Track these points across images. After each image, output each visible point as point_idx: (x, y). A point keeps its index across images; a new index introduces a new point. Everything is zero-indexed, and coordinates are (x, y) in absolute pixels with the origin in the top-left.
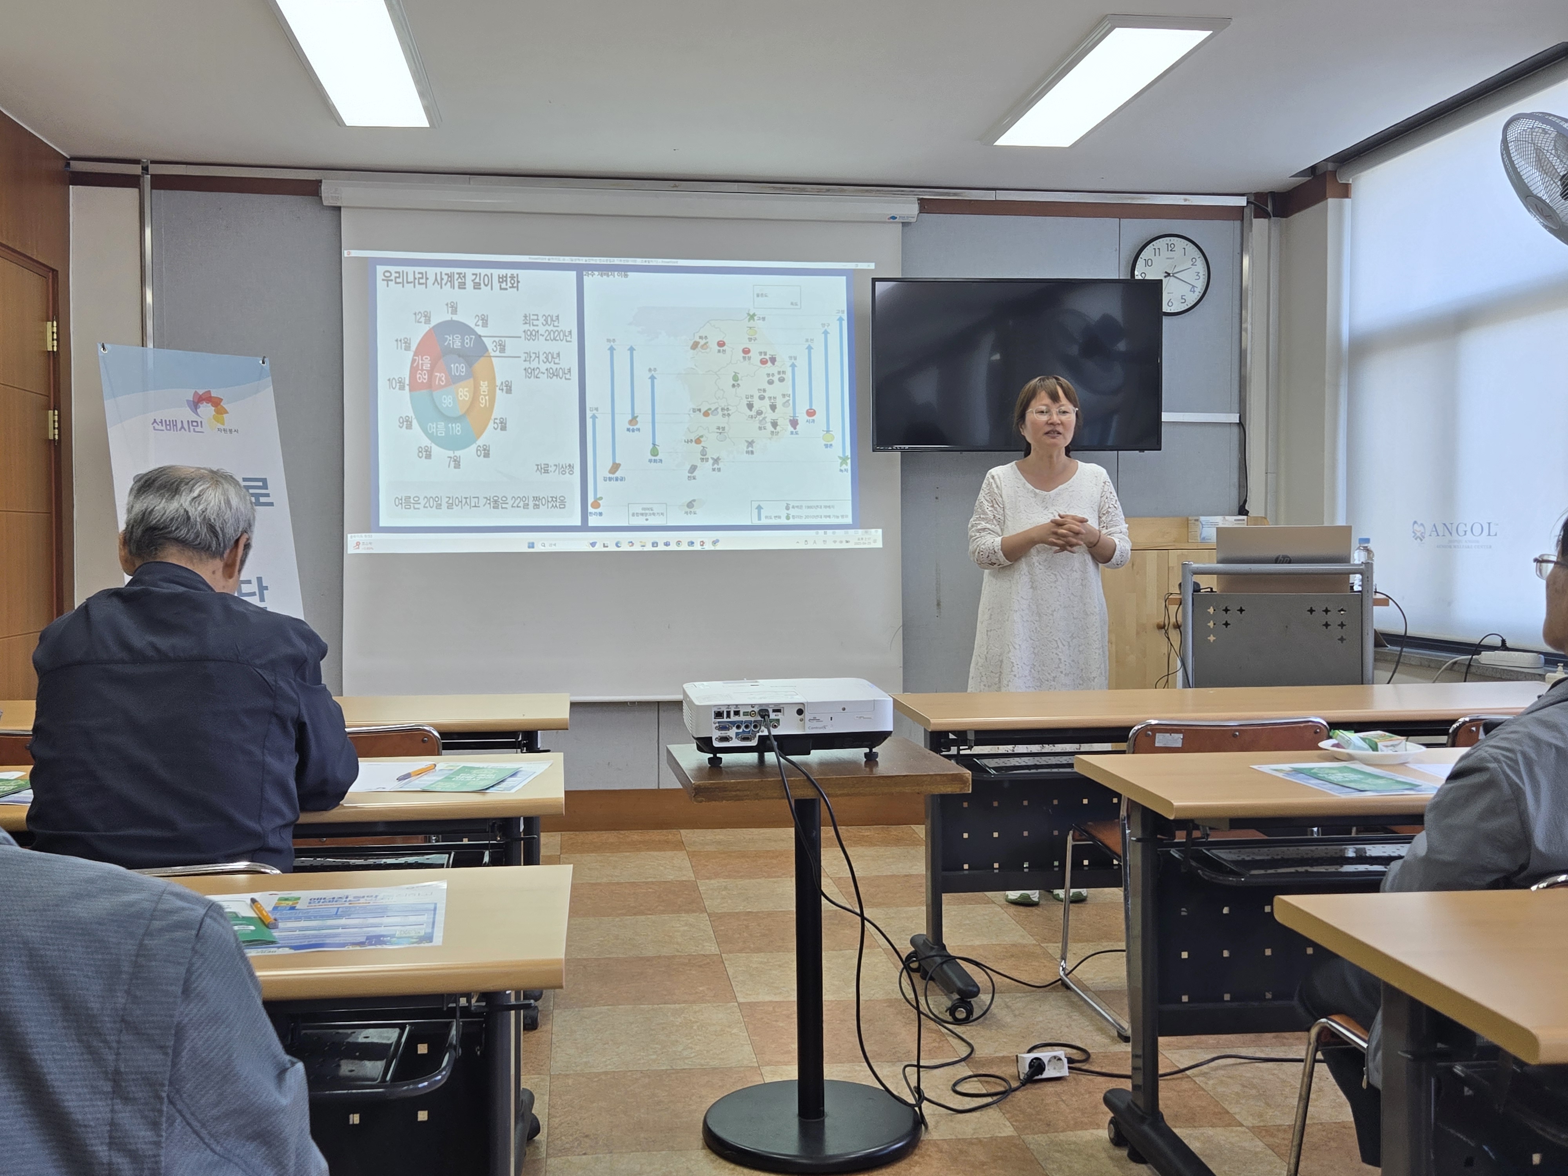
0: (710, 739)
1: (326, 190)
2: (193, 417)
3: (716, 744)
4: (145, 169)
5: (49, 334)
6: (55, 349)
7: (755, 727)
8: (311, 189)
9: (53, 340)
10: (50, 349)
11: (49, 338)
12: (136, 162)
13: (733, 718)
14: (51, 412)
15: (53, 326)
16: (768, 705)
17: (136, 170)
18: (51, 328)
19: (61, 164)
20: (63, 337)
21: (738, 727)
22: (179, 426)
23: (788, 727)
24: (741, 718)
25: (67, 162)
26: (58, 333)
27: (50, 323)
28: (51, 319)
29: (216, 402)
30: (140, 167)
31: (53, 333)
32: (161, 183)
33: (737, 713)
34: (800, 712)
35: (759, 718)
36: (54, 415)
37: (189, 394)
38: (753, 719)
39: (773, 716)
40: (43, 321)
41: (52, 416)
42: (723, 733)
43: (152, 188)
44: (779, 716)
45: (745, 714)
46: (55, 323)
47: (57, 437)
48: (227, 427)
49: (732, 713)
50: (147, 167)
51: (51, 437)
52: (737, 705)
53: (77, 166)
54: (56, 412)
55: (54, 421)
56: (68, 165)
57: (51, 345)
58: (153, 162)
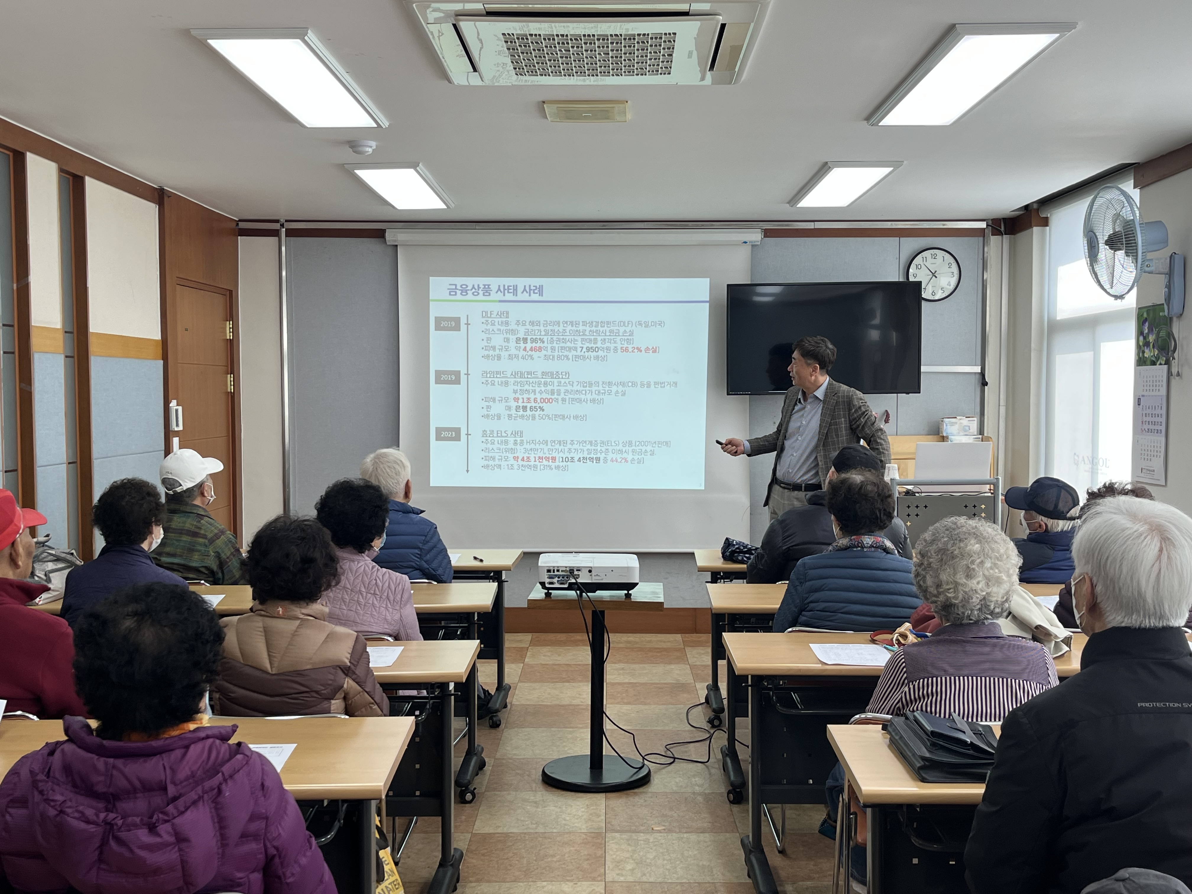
0: (544, 583)
1: (388, 235)
3: (547, 586)
4: (282, 226)
5: (228, 329)
6: (231, 338)
7: (567, 578)
8: (380, 234)
9: (230, 332)
10: (228, 338)
11: (228, 332)
12: (277, 221)
13: (556, 573)
14: (229, 375)
15: (230, 324)
16: (574, 567)
17: (276, 226)
18: (229, 325)
19: (235, 224)
20: (235, 330)
21: (559, 578)
23: (584, 578)
24: (560, 573)
25: (237, 223)
26: (233, 328)
27: (228, 322)
28: (229, 319)
30: (279, 224)
31: (230, 328)
32: (291, 233)
33: (558, 571)
34: (590, 571)
35: (569, 574)
36: (231, 377)
38: (566, 574)
39: (576, 573)
40: (224, 321)
41: (230, 378)
42: (551, 580)
43: (286, 236)
44: (580, 573)
45: (562, 571)
46: (231, 322)
47: (232, 391)
49: (556, 571)
50: (283, 224)
51: (229, 390)
52: (558, 567)
53: (242, 225)
54: (232, 375)
55: (231, 381)
56: (237, 224)
57: (229, 336)
58: (286, 221)
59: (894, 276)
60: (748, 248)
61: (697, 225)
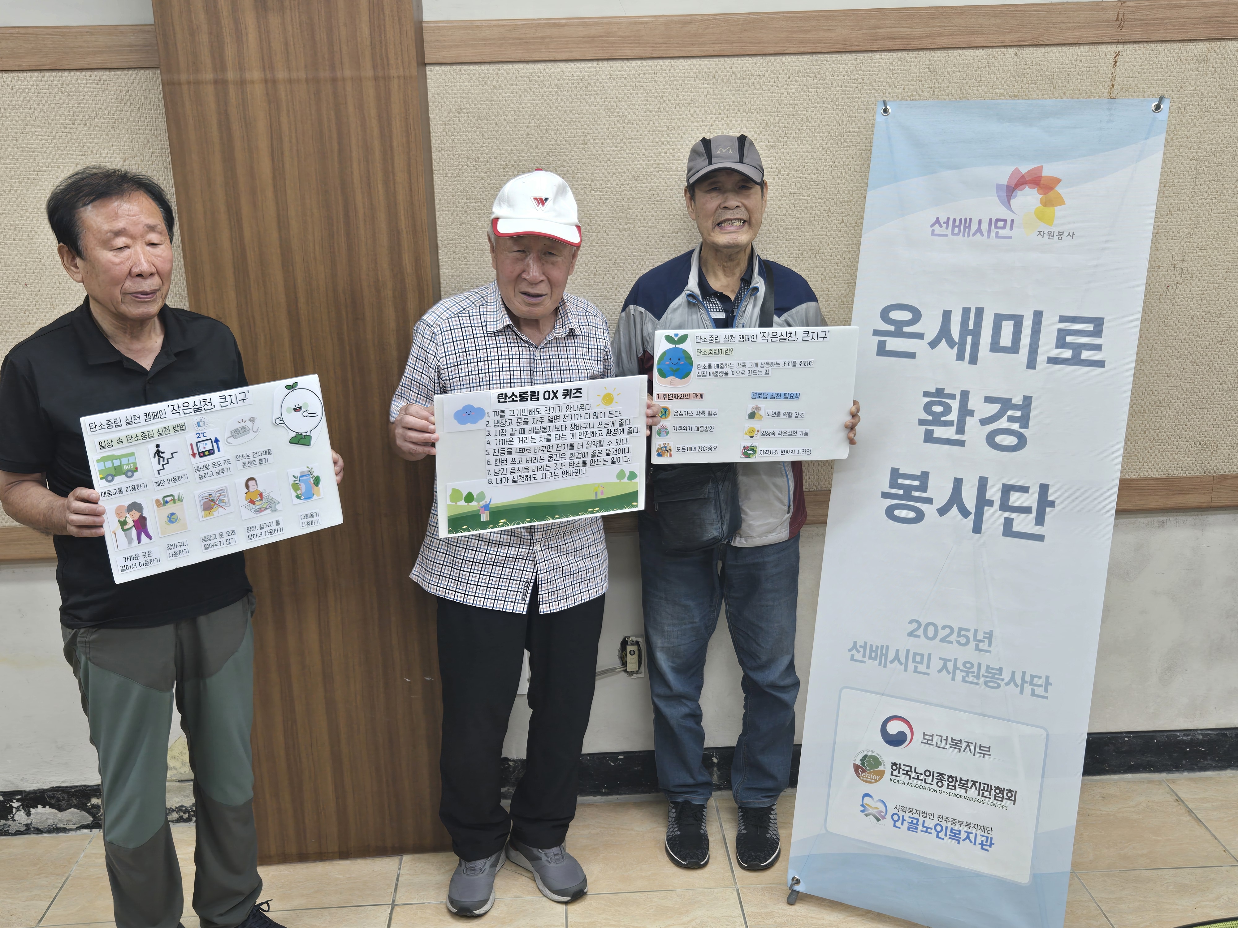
22: (974, 228)
29: (1047, 186)
37: (1003, 175)
48: (1056, 228)
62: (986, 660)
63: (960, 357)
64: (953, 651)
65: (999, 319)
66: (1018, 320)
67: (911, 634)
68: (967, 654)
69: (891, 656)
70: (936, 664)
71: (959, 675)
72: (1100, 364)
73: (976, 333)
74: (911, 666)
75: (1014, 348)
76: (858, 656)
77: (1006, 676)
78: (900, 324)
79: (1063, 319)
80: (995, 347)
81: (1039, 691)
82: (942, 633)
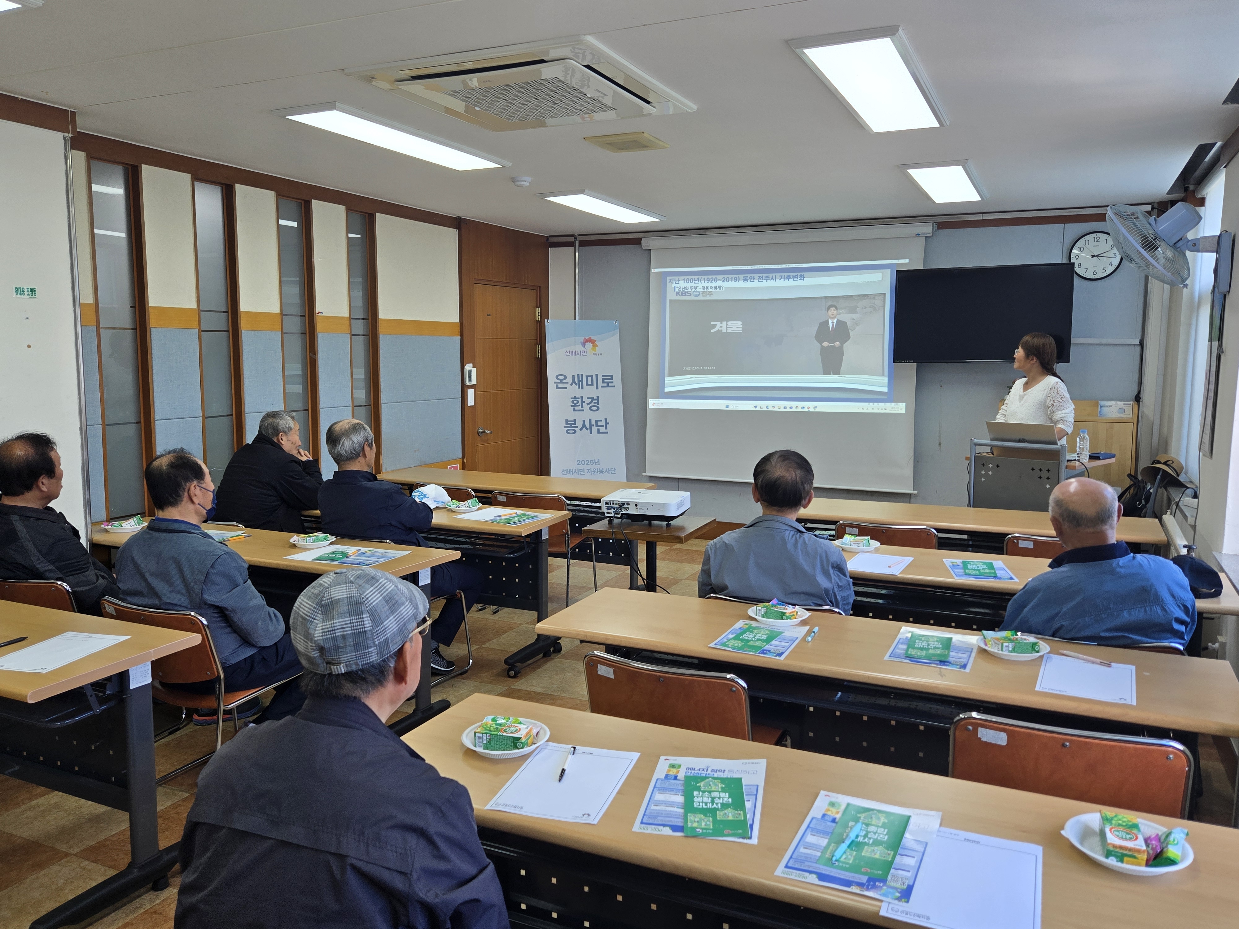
1: (643, 242)
2: (583, 349)
6: (539, 320)
8: (638, 241)
11: (537, 315)
12: (571, 236)
14: (537, 346)
15: (540, 309)
19: (545, 240)
20: (542, 314)
22: (577, 353)
27: (537, 309)
29: (593, 342)
30: (574, 238)
32: (581, 244)
37: (582, 339)
40: (534, 308)
43: (579, 247)
47: (540, 356)
48: (597, 352)
51: (537, 357)
53: (551, 240)
54: (540, 347)
55: (539, 350)
56: (548, 239)
58: (578, 235)
59: (1058, 259)
60: (923, 239)
61: (879, 222)
62: (599, 467)
63: (579, 388)
64: (589, 467)
65: (587, 377)
66: (592, 377)
67: (578, 464)
68: (594, 466)
69: (574, 471)
70: (586, 471)
71: (592, 473)
72: (614, 386)
73: (582, 381)
74: (579, 473)
75: (592, 384)
76: (565, 473)
77: (605, 470)
78: (561, 380)
79: (603, 376)
80: (587, 384)
81: (613, 472)
82: (586, 463)
